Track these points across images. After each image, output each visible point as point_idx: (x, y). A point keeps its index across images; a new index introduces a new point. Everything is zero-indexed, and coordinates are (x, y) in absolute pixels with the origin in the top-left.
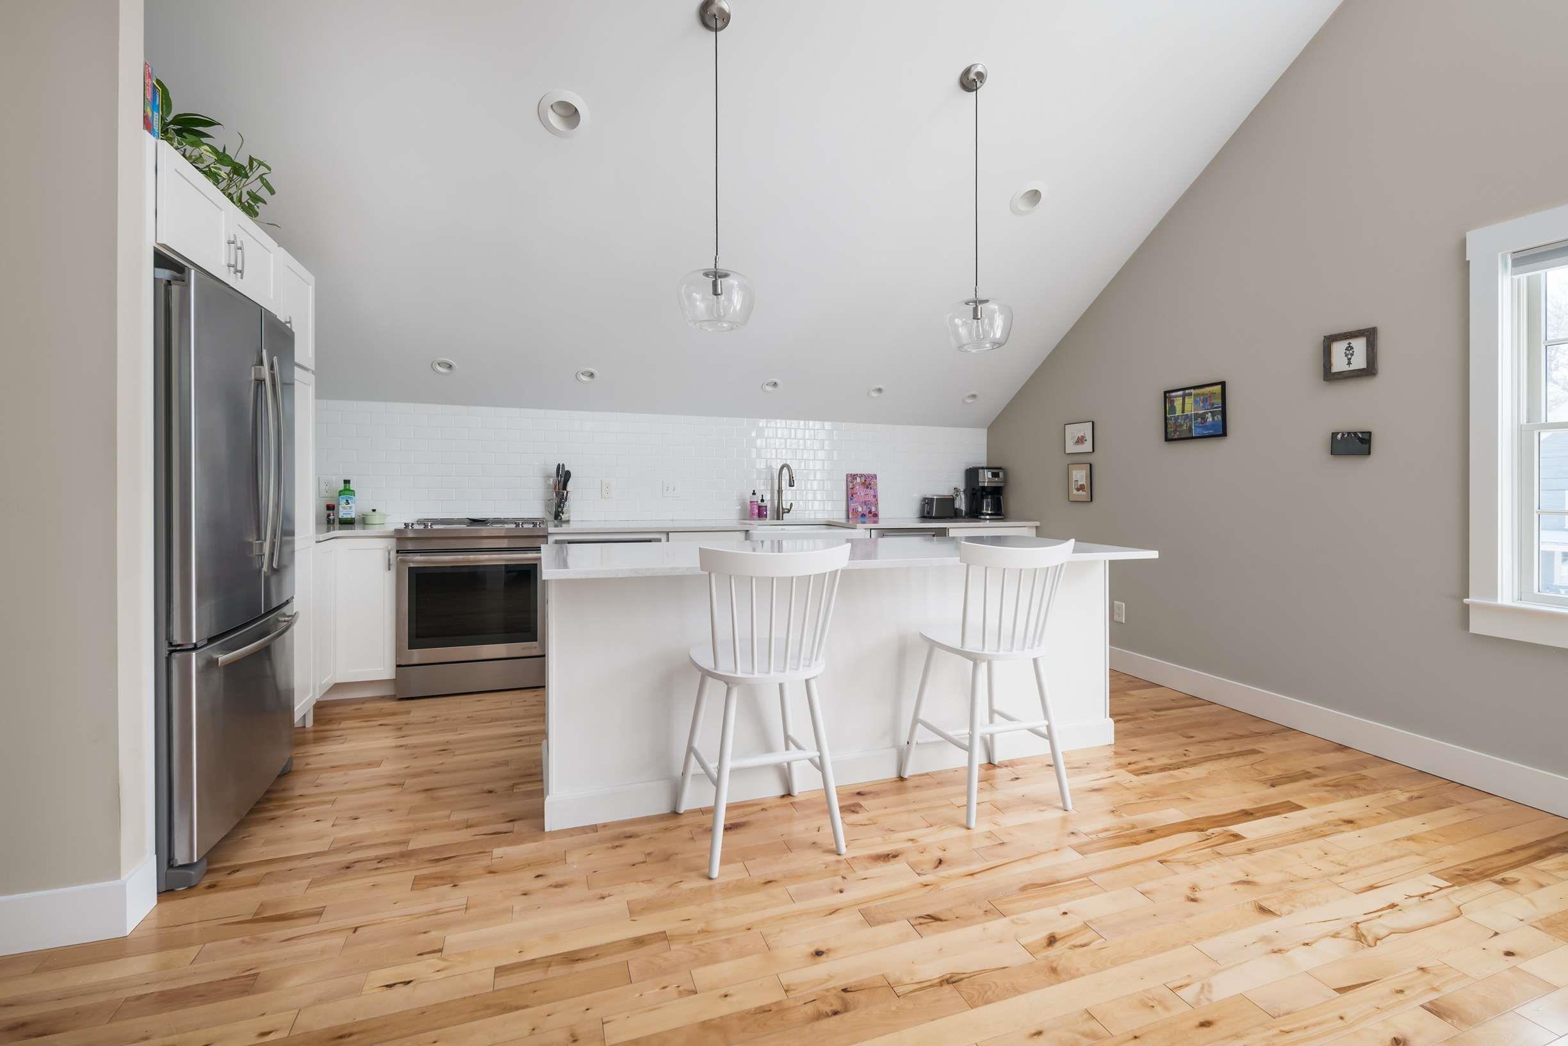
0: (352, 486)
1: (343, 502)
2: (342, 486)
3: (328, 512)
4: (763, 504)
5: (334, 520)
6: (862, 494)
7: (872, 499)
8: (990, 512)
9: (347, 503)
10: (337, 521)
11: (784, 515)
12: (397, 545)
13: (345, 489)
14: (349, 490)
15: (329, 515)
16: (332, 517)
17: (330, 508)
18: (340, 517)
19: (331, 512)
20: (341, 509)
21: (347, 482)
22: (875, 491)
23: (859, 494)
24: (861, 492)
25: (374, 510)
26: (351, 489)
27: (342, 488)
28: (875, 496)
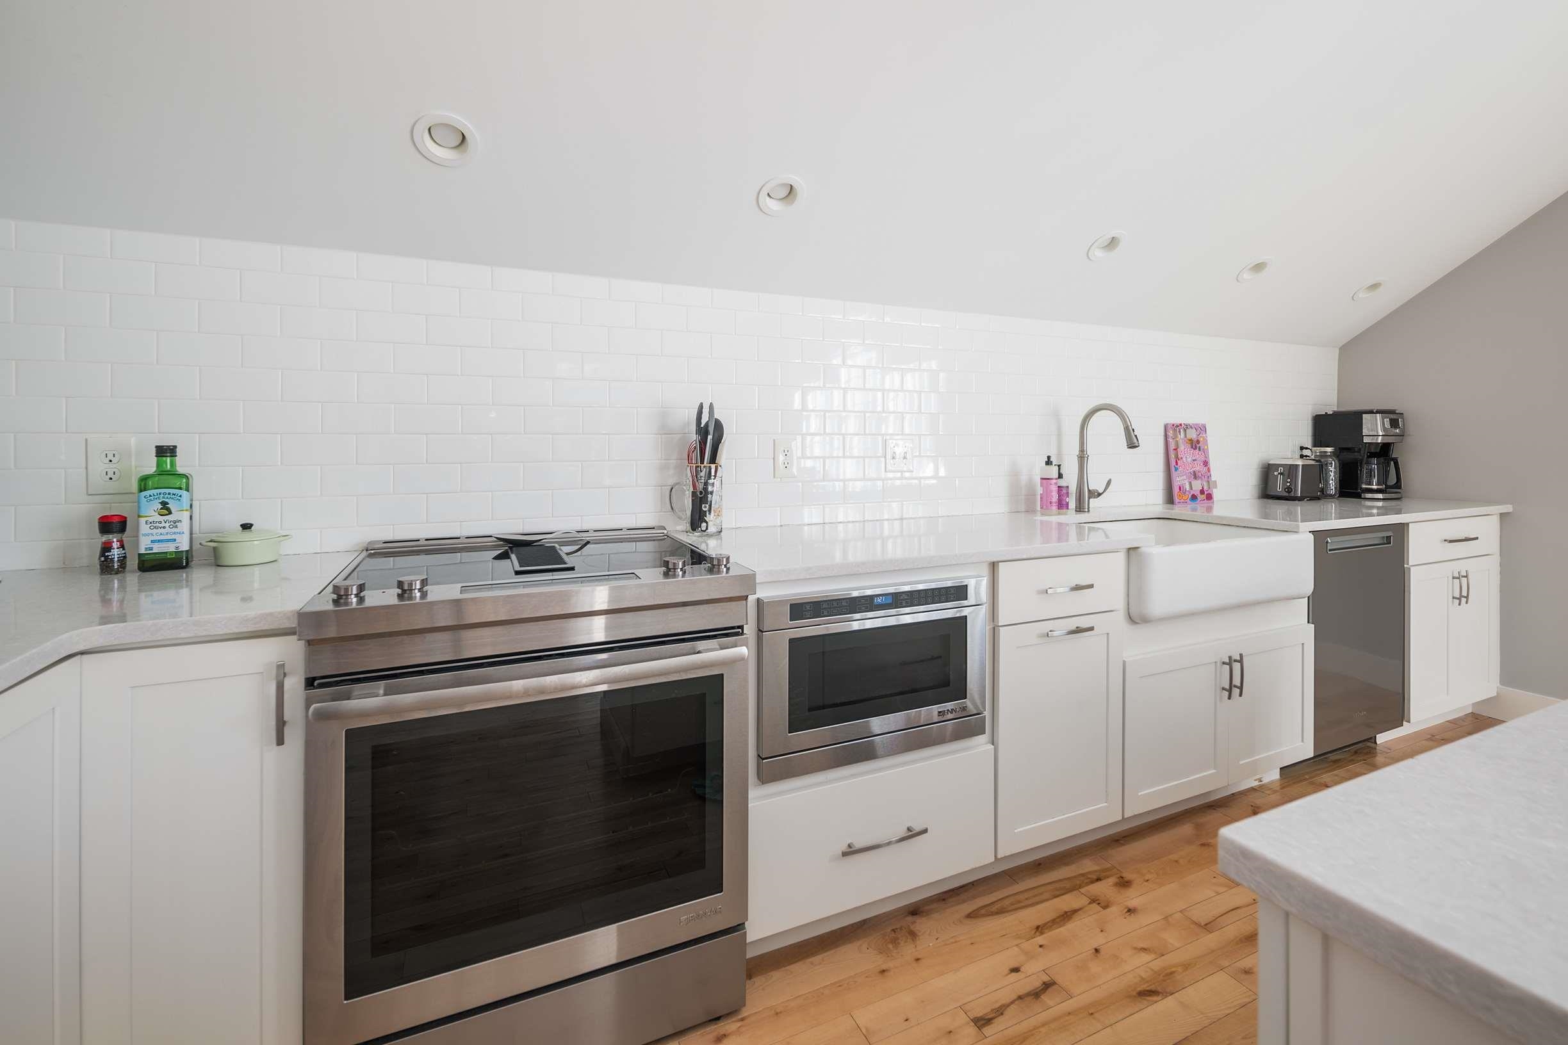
0: (182, 464)
1: (151, 510)
2: (150, 465)
3: (105, 538)
4: (1062, 483)
5: (123, 560)
6: (1189, 460)
7: (1199, 467)
8: (1375, 487)
9: (165, 508)
10: (132, 563)
11: (1091, 500)
12: (310, 659)
13: (161, 472)
14: (174, 474)
15: (107, 548)
16: (116, 553)
17: (112, 525)
18: (142, 551)
19: (115, 540)
20: (144, 528)
21: (163, 451)
22: (1205, 452)
23: (1184, 459)
24: (1187, 455)
25: (246, 527)
26: (180, 470)
27: (151, 468)
28: (1206, 463)
